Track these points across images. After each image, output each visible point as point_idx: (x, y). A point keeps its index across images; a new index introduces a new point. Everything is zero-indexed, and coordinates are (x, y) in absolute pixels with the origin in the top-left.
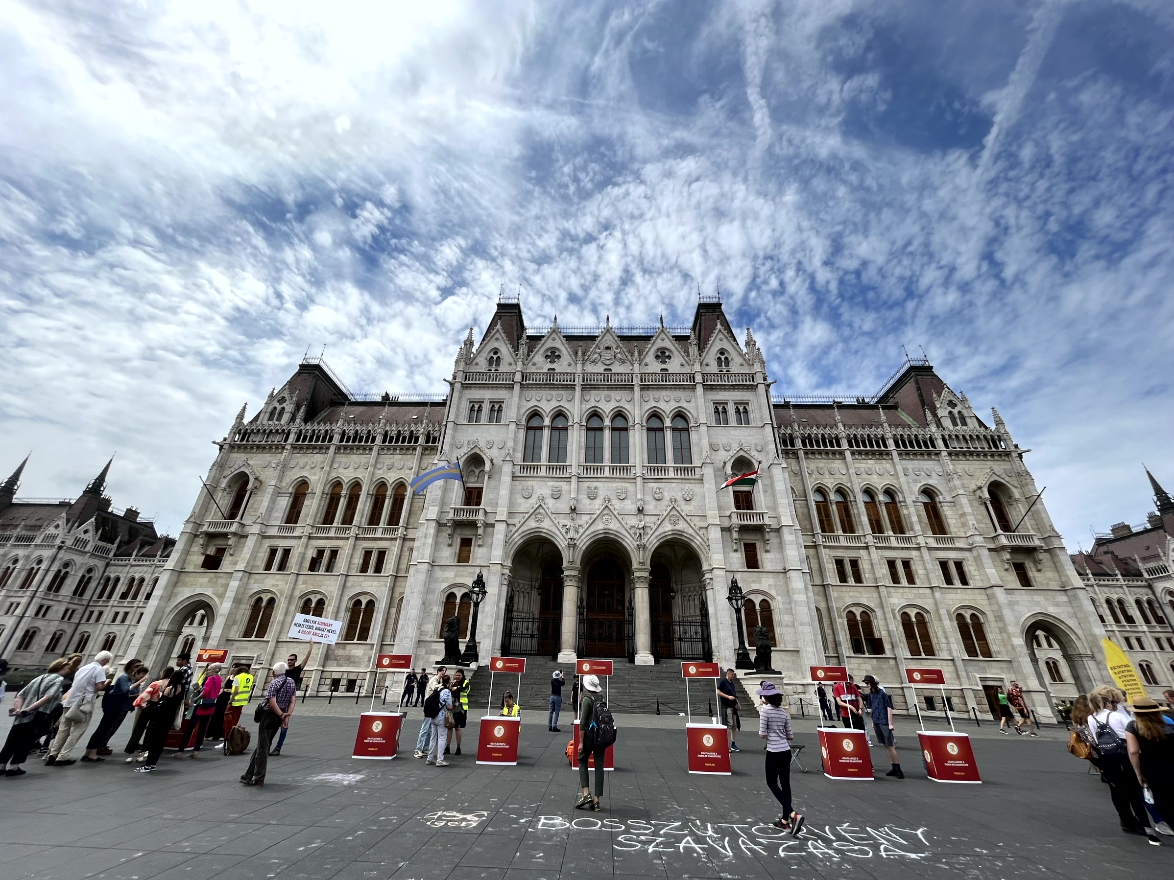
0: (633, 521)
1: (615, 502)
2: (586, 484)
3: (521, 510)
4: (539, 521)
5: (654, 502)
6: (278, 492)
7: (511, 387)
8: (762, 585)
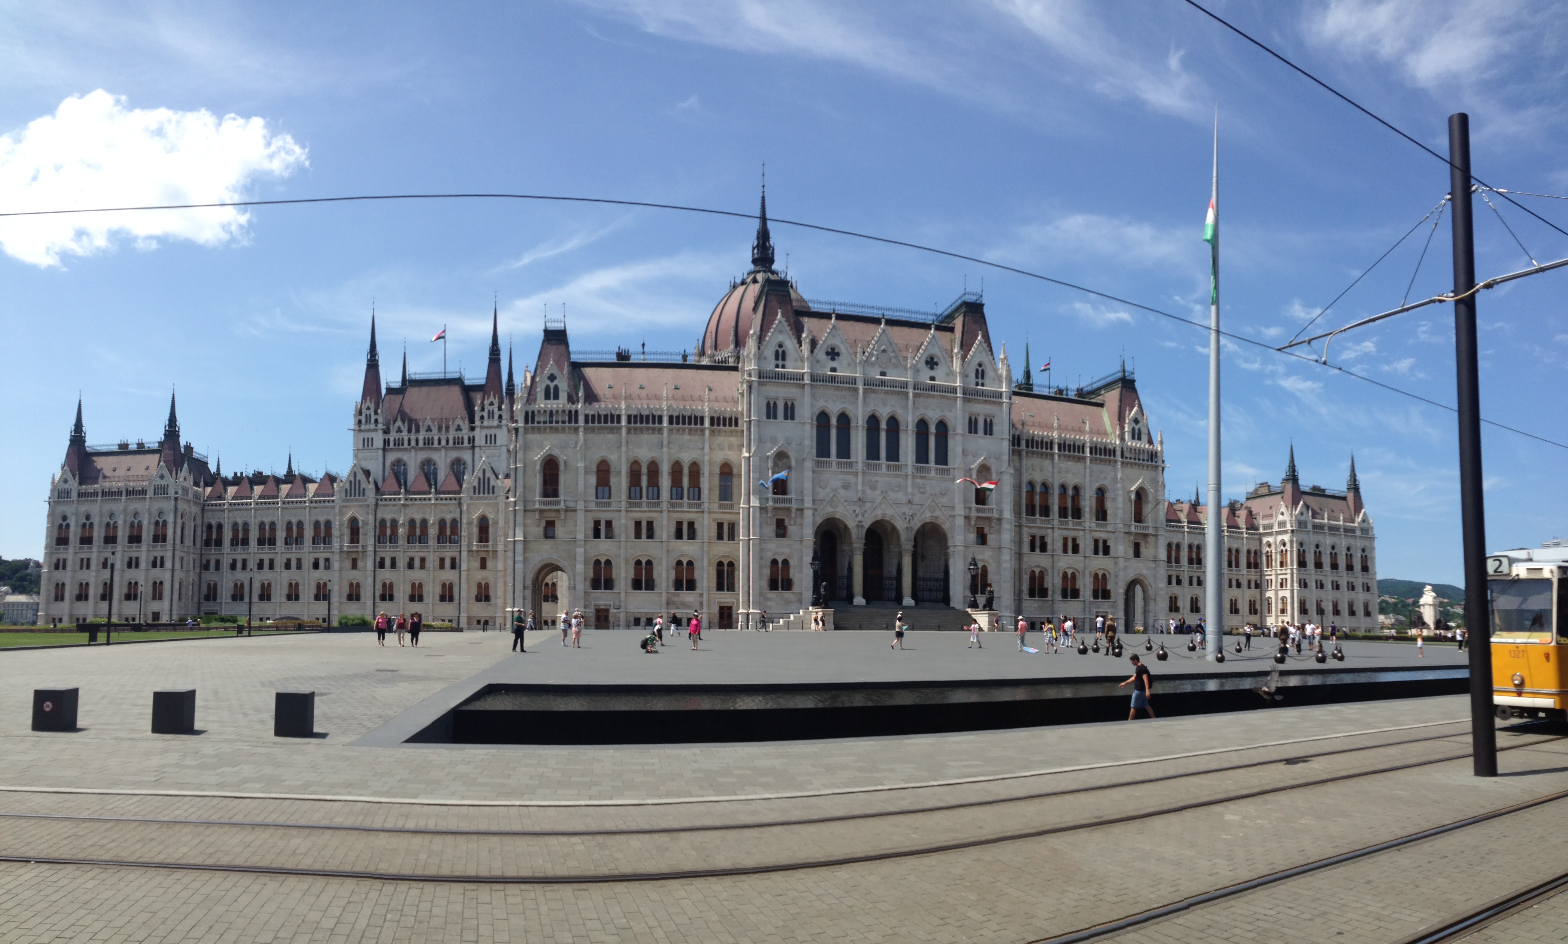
0: (902, 509)
1: (891, 493)
2: (868, 478)
3: (822, 498)
4: (833, 506)
5: (920, 495)
6: (586, 472)
7: (801, 387)
8: (984, 555)
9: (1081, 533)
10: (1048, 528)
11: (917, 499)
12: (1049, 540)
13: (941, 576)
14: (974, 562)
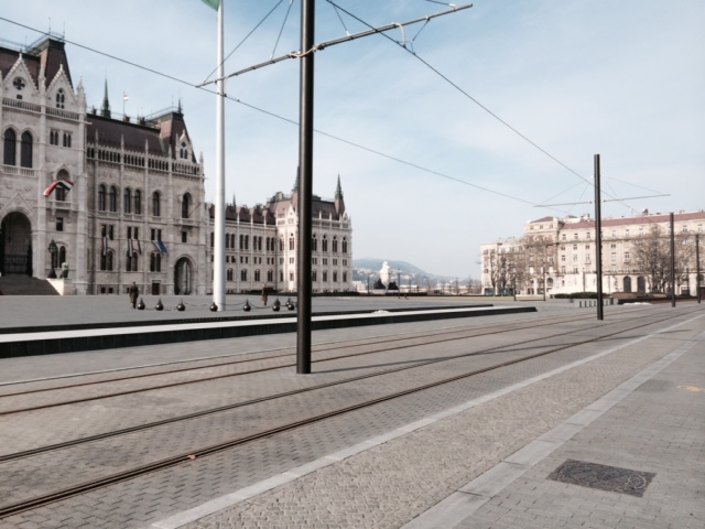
5: (7, 189)
8: (62, 239)
10: (116, 220)
12: (116, 229)
13: (25, 253)
14: (53, 244)
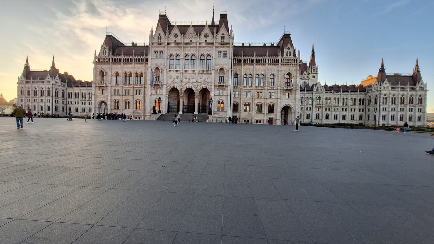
0: (195, 84)
1: (191, 79)
2: (185, 75)
3: (170, 81)
4: (174, 84)
5: (200, 79)
6: (112, 76)
7: (164, 47)
8: (222, 98)
9: (264, 90)
10: (251, 89)
11: (199, 81)
